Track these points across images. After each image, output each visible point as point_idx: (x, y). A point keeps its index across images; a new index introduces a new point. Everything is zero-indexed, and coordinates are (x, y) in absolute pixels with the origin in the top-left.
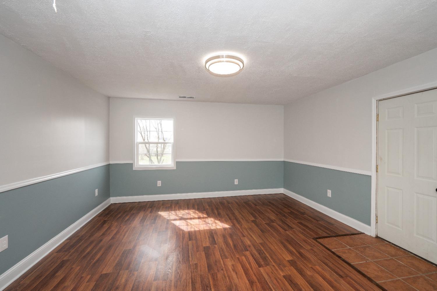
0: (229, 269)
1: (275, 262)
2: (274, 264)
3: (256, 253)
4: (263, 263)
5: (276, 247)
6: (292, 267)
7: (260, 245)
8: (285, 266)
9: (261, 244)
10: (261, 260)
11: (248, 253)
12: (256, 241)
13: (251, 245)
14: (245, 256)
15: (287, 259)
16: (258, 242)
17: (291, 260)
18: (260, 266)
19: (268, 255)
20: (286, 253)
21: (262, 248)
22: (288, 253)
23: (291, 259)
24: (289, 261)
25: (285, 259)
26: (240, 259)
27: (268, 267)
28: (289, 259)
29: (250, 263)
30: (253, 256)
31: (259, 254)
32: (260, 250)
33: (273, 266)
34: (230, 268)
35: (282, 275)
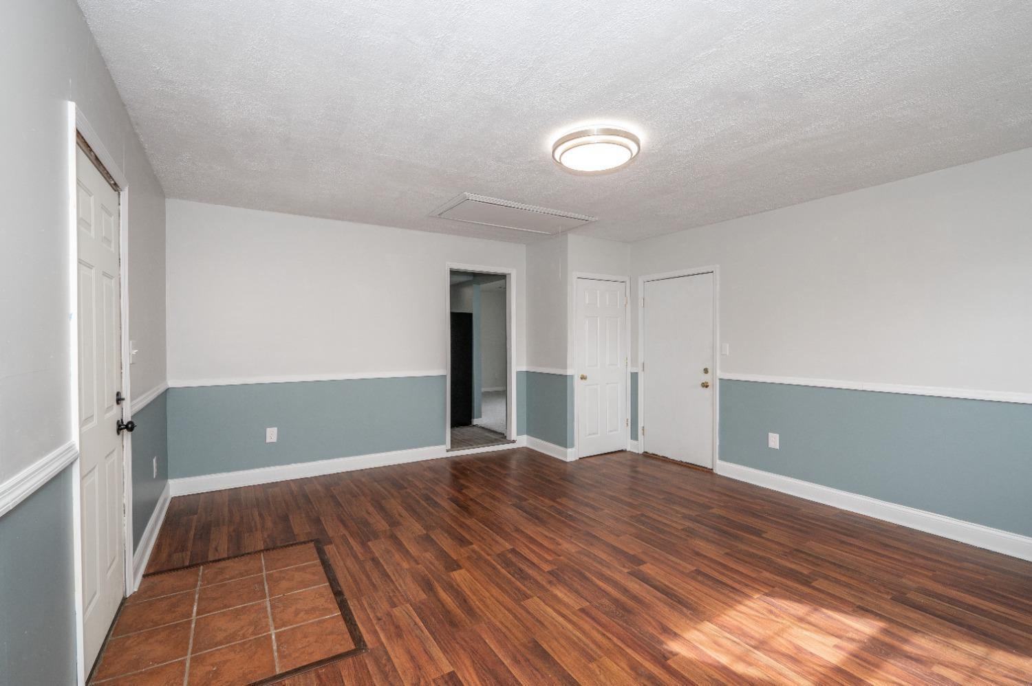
0: (561, 539)
1: (486, 561)
2: (489, 558)
3: (530, 572)
4: (510, 555)
5: (487, 594)
6: (455, 559)
7: (528, 592)
8: (469, 558)
9: (527, 597)
10: (514, 559)
11: (547, 568)
12: (543, 604)
13: (548, 587)
14: (547, 561)
15: (463, 571)
16: (535, 598)
17: (455, 570)
18: (513, 551)
19: (503, 571)
20: (462, 585)
21: (518, 584)
22: (458, 585)
23: (454, 573)
24: (460, 567)
25: (468, 570)
26: (553, 555)
27: (499, 552)
28: (458, 571)
29: (533, 552)
30: (534, 564)
31: (521, 570)
32: (522, 577)
33: (488, 555)
34: (561, 541)
35: (474, 546)
